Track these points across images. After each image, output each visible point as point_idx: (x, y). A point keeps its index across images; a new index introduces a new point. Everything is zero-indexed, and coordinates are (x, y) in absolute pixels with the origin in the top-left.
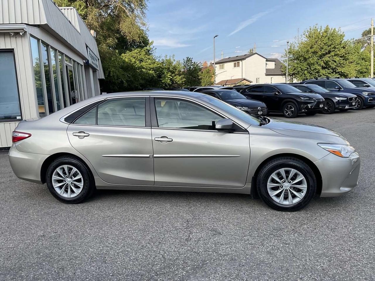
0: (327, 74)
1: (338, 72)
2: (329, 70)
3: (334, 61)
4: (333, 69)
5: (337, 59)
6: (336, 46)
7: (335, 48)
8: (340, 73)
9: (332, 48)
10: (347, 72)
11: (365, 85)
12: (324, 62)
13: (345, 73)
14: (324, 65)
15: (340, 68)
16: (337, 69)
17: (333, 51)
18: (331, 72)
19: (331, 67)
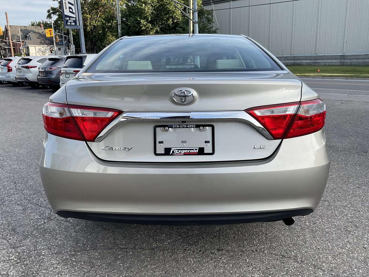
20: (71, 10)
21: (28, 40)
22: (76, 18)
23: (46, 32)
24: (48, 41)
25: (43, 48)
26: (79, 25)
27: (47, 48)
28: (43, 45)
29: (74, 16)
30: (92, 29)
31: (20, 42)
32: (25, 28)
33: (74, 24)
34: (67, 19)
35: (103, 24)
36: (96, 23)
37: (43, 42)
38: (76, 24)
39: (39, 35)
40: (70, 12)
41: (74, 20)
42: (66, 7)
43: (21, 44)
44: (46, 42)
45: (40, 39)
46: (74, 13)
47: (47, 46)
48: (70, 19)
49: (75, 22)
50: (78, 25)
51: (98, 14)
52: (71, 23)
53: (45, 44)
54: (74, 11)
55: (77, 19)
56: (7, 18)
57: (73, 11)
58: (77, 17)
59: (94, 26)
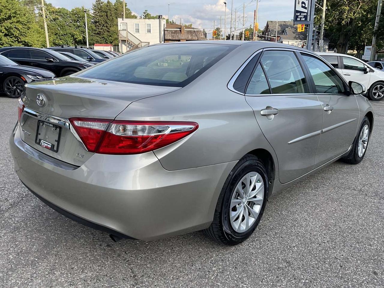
0: (11, 43)
1: (21, 42)
2: (11, 38)
3: (16, 28)
4: (16, 37)
5: (20, 26)
6: (17, 12)
7: (15, 13)
8: (23, 42)
9: (13, 14)
10: (31, 42)
11: (105, 56)
12: (5, 28)
13: (29, 43)
14: (6, 32)
15: (23, 37)
16: (20, 39)
17: (14, 17)
18: (14, 40)
19: (13, 34)
20: (304, 5)
21: (284, 35)
22: (307, 13)
23: (298, 27)
24: (302, 36)
25: (296, 43)
26: (310, 21)
27: (300, 43)
28: (297, 40)
29: (306, 11)
30: (348, 22)
31: (275, 36)
32: (285, 23)
33: (304, 19)
34: (298, 14)
35: (363, 16)
36: (354, 16)
37: (297, 36)
38: (306, 19)
39: (295, 30)
40: (302, 7)
41: (304, 15)
42: (299, 2)
43: (275, 39)
44: (300, 37)
45: (295, 34)
46: (306, 8)
47: (300, 41)
48: (300, 15)
49: (306, 17)
50: (308, 20)
51: (360, 5)
52: (300, 18)
53: (299, 39)
54: (307, 6)
55: (309, 14)
56: (255, 15)
57: (305, 5)
58: (309, 12)
59: (351, 19)
